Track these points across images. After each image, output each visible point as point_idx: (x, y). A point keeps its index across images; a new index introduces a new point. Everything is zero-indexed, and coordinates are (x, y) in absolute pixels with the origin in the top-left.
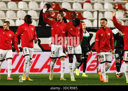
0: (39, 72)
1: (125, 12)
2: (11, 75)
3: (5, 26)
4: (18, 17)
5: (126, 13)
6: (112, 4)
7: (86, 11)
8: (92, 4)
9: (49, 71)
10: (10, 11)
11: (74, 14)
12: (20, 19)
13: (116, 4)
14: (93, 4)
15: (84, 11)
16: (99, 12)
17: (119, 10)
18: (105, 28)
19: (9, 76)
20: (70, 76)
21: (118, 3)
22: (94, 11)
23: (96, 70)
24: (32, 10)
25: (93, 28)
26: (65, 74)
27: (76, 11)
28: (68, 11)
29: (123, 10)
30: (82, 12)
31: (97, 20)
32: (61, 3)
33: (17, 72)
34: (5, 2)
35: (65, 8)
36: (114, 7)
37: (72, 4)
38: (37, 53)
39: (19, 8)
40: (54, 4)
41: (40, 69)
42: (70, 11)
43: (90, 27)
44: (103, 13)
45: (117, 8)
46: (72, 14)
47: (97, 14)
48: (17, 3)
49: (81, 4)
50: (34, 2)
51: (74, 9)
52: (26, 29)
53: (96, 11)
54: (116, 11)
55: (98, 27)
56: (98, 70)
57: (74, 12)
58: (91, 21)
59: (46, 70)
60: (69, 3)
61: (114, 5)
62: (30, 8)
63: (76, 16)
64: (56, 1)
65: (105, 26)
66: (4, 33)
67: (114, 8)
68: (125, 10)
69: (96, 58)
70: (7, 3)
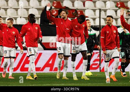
0: (41, 71)
1: (128, 10)
2: (13, 74)
3: (8, 23)
4: (19, 15)
5: (129, 12)
6: (115, 3)
7: (88, 9)
8: (94, 3)
9: (51, 70)
10: (11, 9)
11: (75, 12)
12: (21, 17)
13: (118, 3)
15: (85, 9)
16: (101, 10)
17: (121, 8)
18: (111, 25)
19: (10, 74)
20: (72, 75)
21: (120, 1)
22: (96, 10)
23: (99, 68)
24: (32, 8)
25: (95, 27)
26: (67, 73)
27: (78, 9)
29: (125, 8)
30: (84, 10)
31: (99, 18)
32: (62, 1)
33: (18, 71)
35: (67, 6)
36: (116, 5)
37: (74, 2)
40: (55, 2)
41: (41, 68)
42: (71, 9)
44: (105, 11)
45: (119, 6)
46: (74, 13)
47: (99, 12)
49: (83, 2)
51: (75, 7)
52: (29, 29)
53: (98, 9)
54: (119, 9)
55: (100, 25)
56: (101, 69)
57: (76, 10)
58: (93, 20)
59: (49, 68)
60: (71, 1)
61: (116, 4)
62: (31, 6)
63: (78, 14)
65: (110, 24)
66: (7, 30)
67: (117, 6)
68: (128, 8)
69: (98, 56)
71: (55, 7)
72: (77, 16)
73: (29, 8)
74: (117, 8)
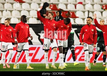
0: (39, 62)
7: (79, 11)
10: (15, 11)
11: (68, 14)
13: (104, 5)
14: (84, 5)
15: (76, 11)
16: (90, 12)
17: (106, 10)
18: (90, 25)
21: (105, 4)
22: (85, 11)
24: (33, 10)
27: (70, 11)
28: (63, 11)
32: (58, 4)
34: (11, 3)
35: (61, 9)
36: (102, 7)
37: (67, 5)
38: (37, 46)
39: (23, 9)
40: (52, 5)
41: (39, 60)
42: (65, 11)
43: (82, 25)
44: (93, 12)
45: (104, 8)
46: (67, 14)
48: (21, 4)
49: (75, 5)
50: (35, 3)
51: (68, 9)
52: (22, 27)
53: (87, 11)
57: (68, 12)
58: (83, 20)
60: (65, 4)
61: (102, 6)
62: (31, 9)
63: (70, 15)
64: (54, 3)
67: (102, 9)
70: (13, 4)
71: (51, 9)
72: (69, 16)
73: (30, 10)
74: (103, 10)
